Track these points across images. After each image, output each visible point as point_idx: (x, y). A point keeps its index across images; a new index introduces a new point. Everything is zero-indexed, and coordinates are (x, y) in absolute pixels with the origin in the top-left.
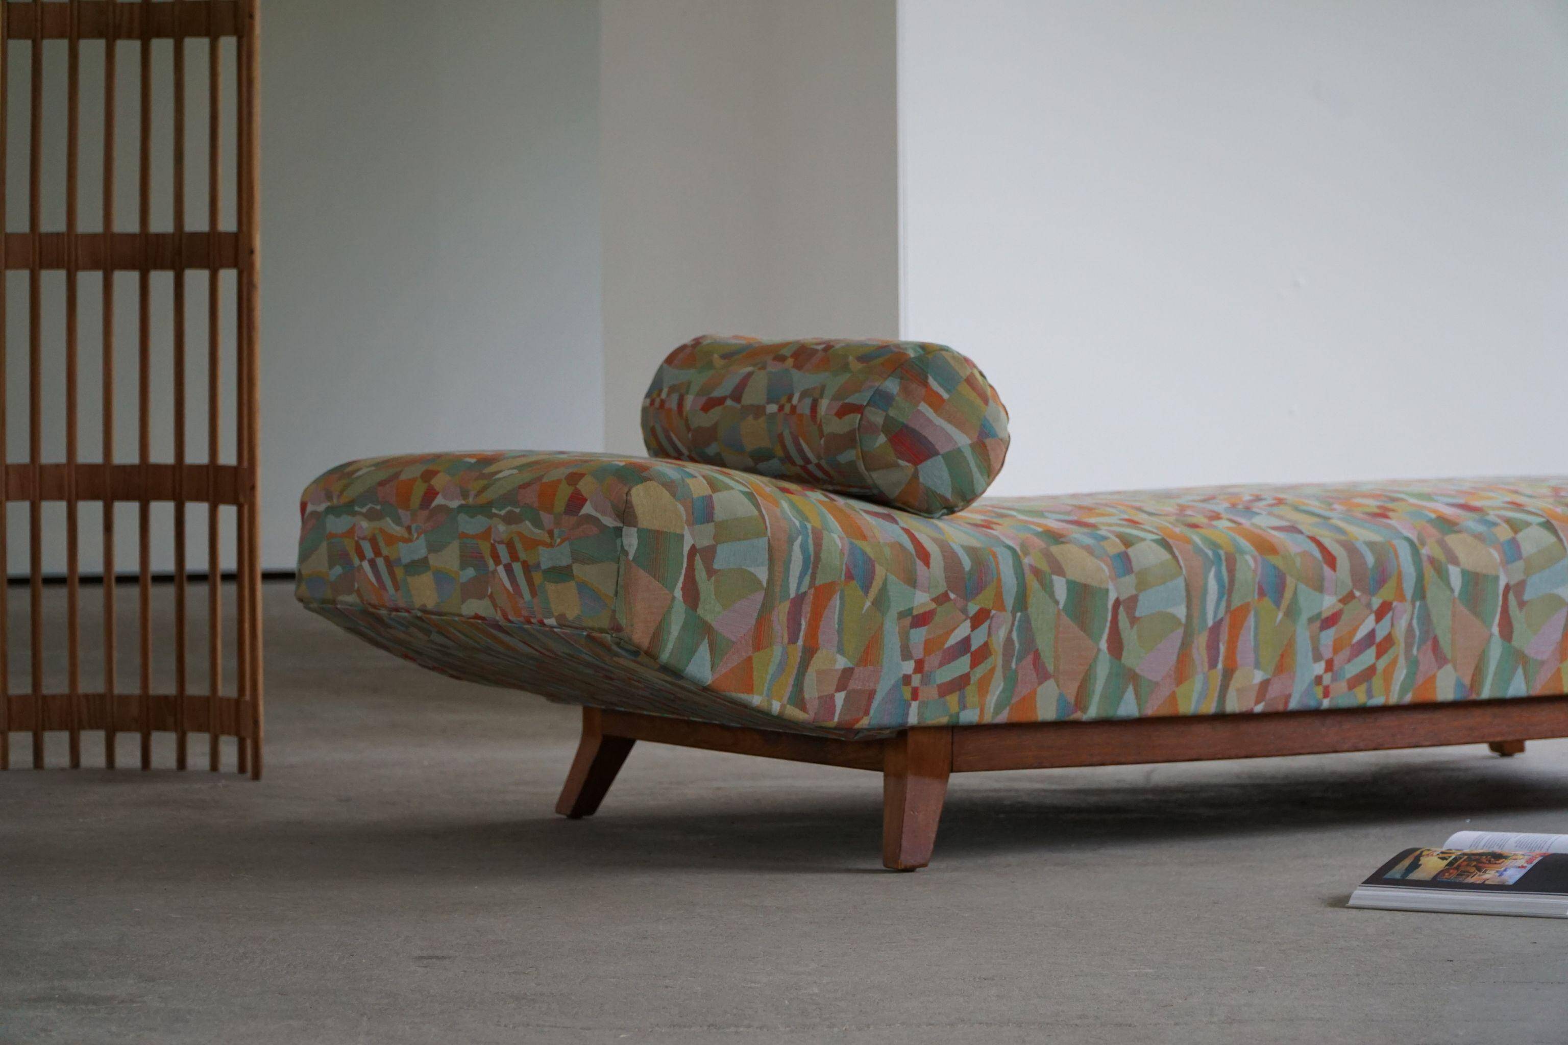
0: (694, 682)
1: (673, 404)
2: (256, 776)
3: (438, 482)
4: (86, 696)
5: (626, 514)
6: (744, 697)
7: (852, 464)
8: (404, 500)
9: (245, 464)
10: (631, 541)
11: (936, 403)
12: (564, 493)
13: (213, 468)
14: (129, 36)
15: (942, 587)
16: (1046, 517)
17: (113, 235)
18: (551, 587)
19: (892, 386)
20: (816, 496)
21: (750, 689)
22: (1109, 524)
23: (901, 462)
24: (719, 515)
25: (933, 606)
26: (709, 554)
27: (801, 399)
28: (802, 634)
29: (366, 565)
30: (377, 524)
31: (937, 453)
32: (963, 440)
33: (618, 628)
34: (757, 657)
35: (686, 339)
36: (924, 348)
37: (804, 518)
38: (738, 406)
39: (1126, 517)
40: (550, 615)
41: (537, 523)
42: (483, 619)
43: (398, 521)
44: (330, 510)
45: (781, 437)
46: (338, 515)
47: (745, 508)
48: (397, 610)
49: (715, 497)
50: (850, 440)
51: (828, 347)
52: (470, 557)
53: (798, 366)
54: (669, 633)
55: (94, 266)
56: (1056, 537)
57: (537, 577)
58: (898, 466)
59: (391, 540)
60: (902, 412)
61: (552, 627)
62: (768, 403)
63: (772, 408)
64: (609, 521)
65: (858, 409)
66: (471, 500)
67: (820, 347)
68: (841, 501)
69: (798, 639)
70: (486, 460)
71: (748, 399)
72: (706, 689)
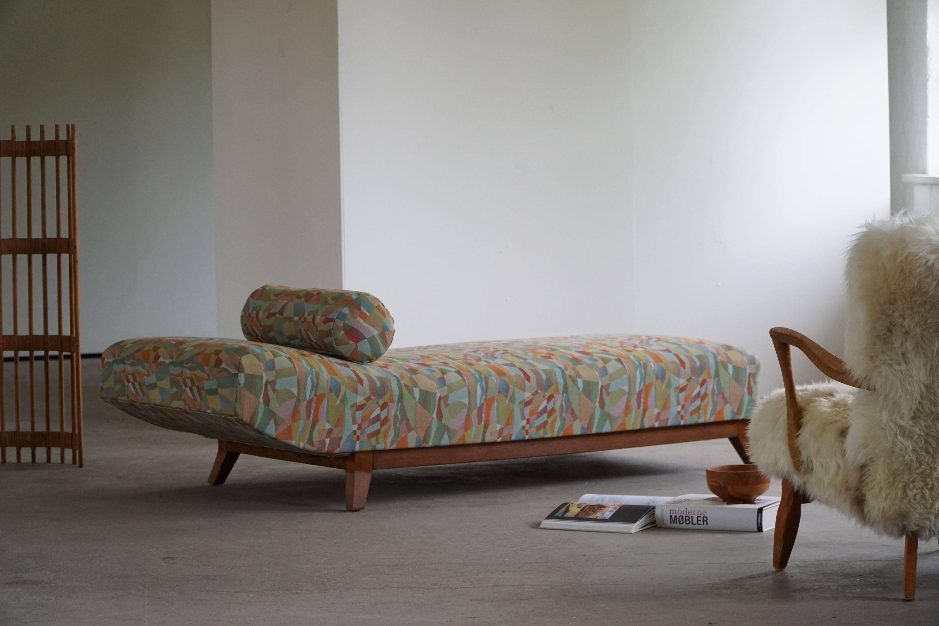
0: (268, 436)
1: (254, 314)
2: (81, 466)
3: (160, 352)
4: (8, 432)
5: (239, 368)
6: (288, 441)
7: (330, 343)
8: (146, 359)
9: (74, 335)
10: (242, 379)
11: (364, 317)
12: (213, 359)
13: (60, 337)
14: (22, 155)
15: (368, 394)
16: (409, 362)
17: (17, 239)
18: (209, 397)
19: (346, 310)
20: (316, 357)
21: (291, 438)
22: (436, 364)
23: (350, 342)
24: (277, 367)
25: (365, 402)
26: (273, 383)
27: (308, 315)
28: (312, 415)
29: (130, 385)
30: (135, 368)
31: (364, 338)
32: (375, 332)
33: (236, 415)
34: (294, 425)
35: (259, 287)
36: (359, 294)
37: (312, 367)
38: (282, 317)
39: (442, 361)
40: (208, 409)
41: (203, 370)
42: (180, 409)
43: (143, 367)
44: (114, 361)
45: (300, 330)
46: (118, 364)
47: (288, 364)
48: (143, 404)
49: (276, 359)
50: (329, 333)
51: (319, 293)
52: (175, 384)
53: (307, 301)
54: (258, 416)
55: (8, 253)
56: (414, 371)
57: (203, 393)
58: (349, 343)
59: (141, 375)
60: (350, 321)
61: (209, 413)
62: (294, 316)
63: (296, 318)
64: (233, 371)
65: (332, 320)
66: (174, 360)
67: (315, 293)
68: (326, 359)
69: (310, 417)
70: (180, 343)
71: (286, 314)
72: (273, 439)
